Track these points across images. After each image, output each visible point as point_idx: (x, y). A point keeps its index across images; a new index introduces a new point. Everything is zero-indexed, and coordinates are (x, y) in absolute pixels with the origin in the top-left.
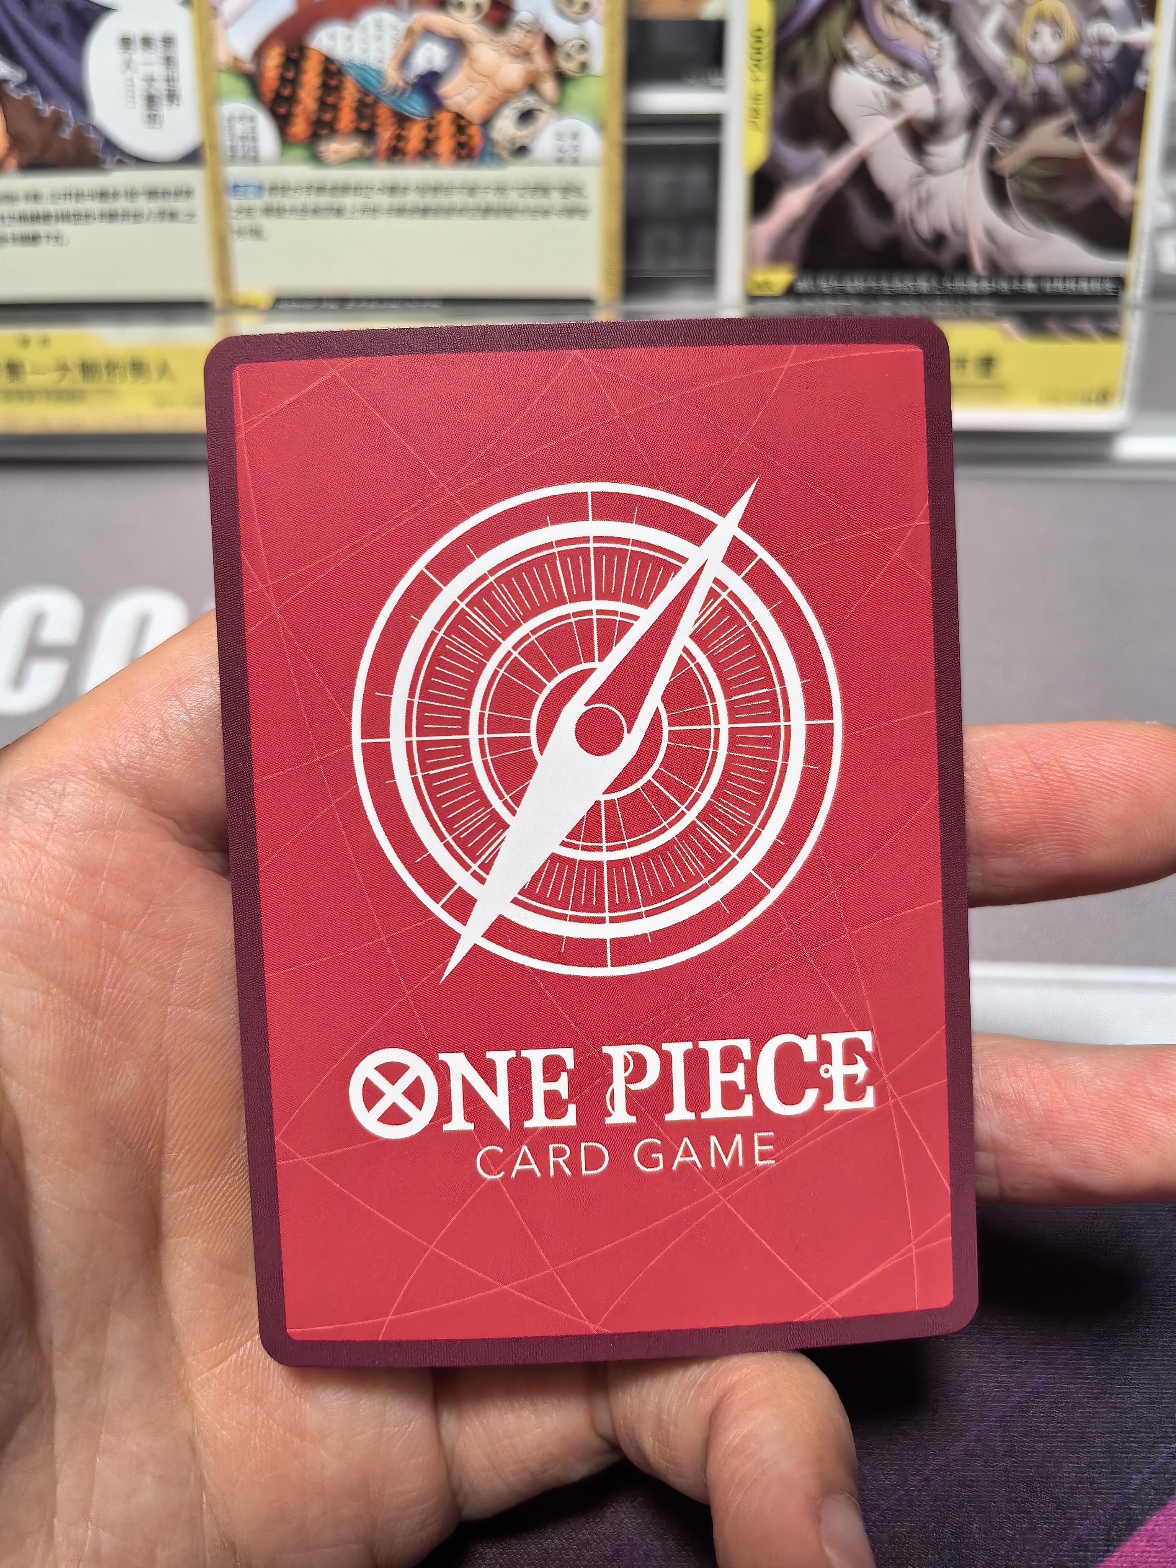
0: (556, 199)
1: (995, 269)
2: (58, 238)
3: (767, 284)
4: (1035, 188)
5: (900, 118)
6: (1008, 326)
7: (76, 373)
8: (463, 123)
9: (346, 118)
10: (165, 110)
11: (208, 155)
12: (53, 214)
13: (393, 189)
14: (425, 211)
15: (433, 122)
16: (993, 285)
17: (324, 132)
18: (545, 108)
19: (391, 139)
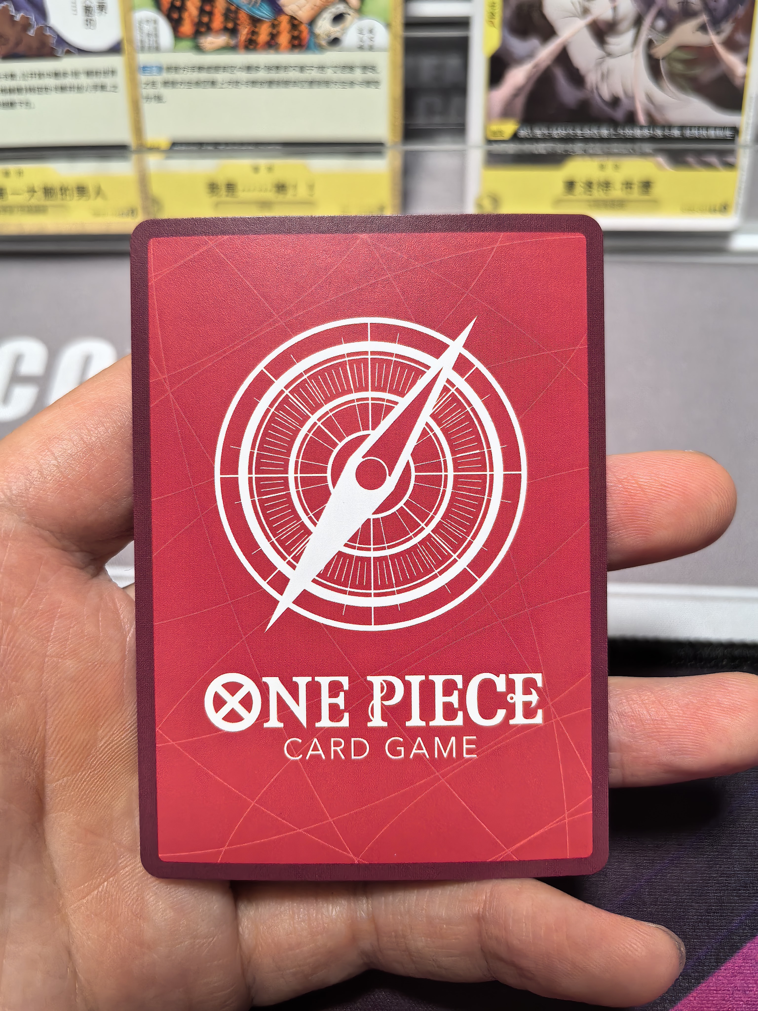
0: (358, 75)
1: (652, 122)
2: (27, 104)
3: (501, 132)
4: (679, 67)
5: (589, 19)
6: (661, 160)
7: (40, 194)
8: (296, 22)
9: (218, 22)
10: (97, 16)
11: (126, 46)
12: (24, 87)
13: (249, 68)
14: (271, 83)
15: (276, 22)
16: (651, 132)
17: (203, 30)
18: (351, 12)
19: (248, 34)
